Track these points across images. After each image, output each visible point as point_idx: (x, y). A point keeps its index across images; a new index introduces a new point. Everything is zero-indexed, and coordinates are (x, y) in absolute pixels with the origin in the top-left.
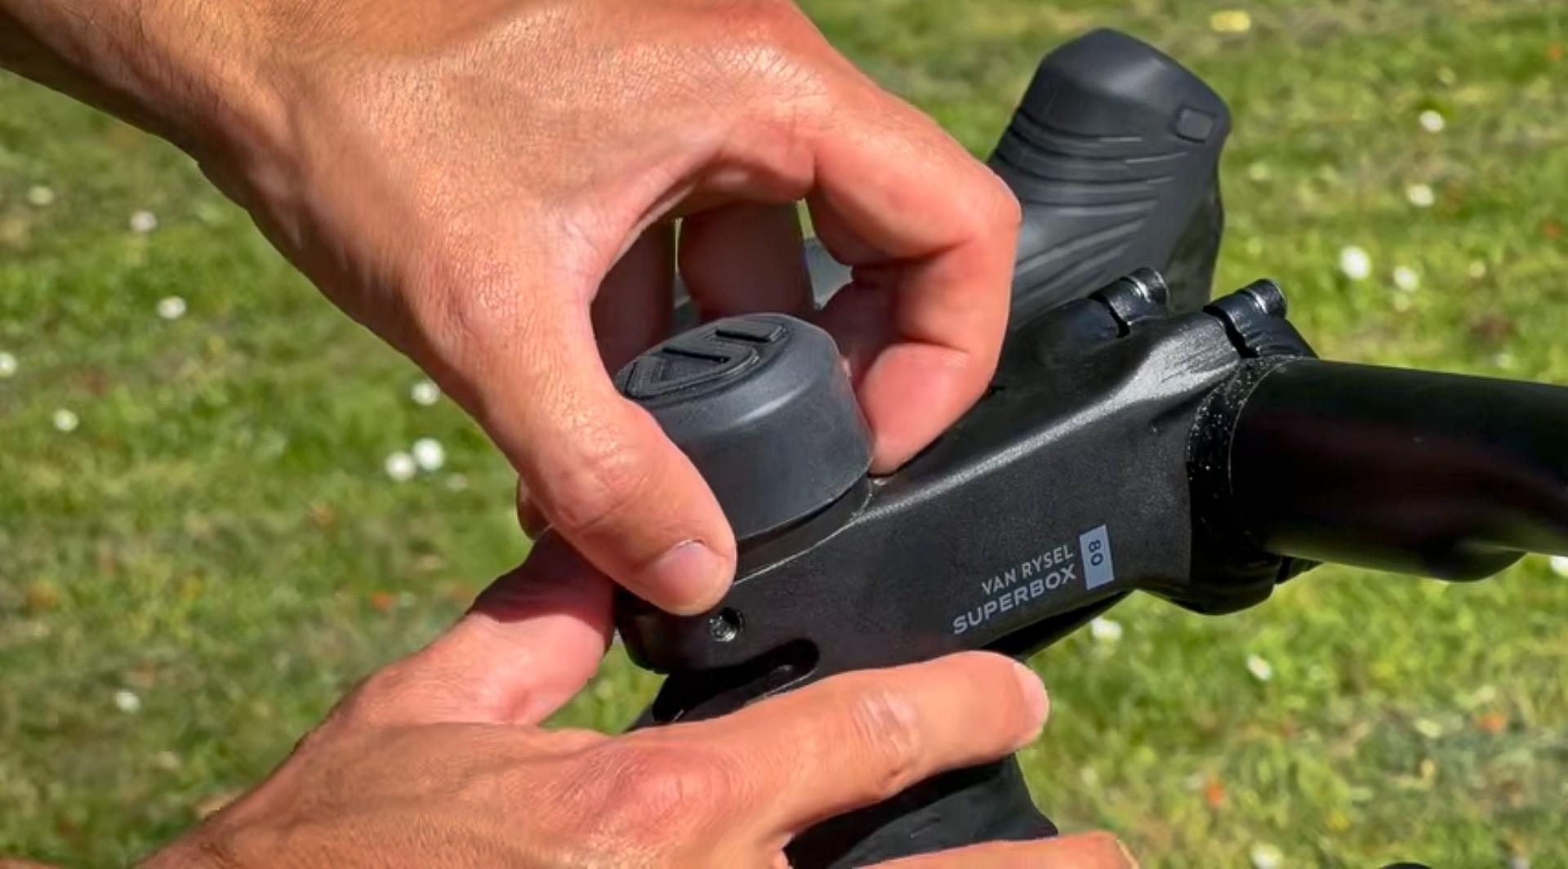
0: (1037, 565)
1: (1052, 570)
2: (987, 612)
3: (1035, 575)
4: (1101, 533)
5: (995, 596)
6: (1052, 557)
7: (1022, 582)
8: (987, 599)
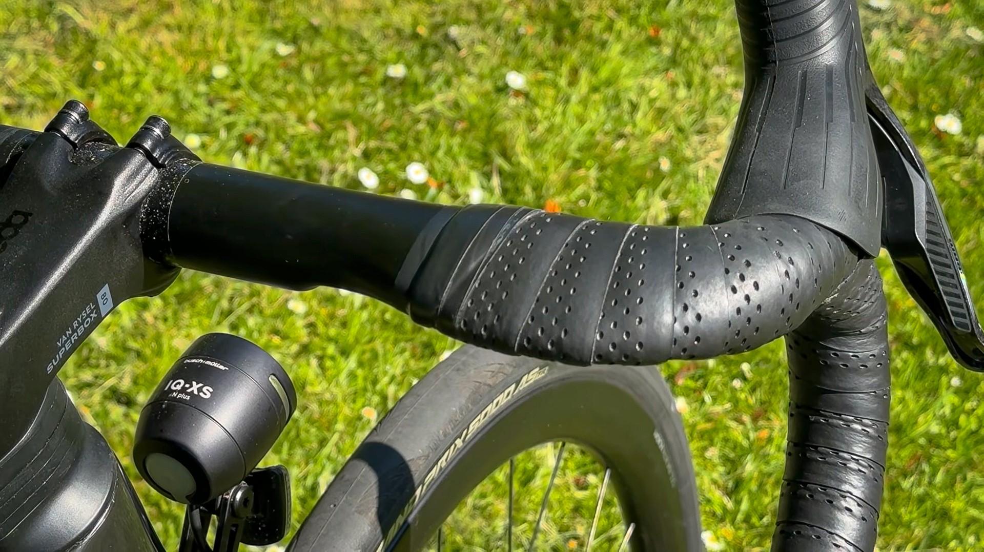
0: (79, 319)
1: (86, 318)
2: (61, 354)
3: (80, 324)
4: (106, 289)
5: (63, 346)
6: (86, 312)
7: (74, 331)
8: (61, 348)
